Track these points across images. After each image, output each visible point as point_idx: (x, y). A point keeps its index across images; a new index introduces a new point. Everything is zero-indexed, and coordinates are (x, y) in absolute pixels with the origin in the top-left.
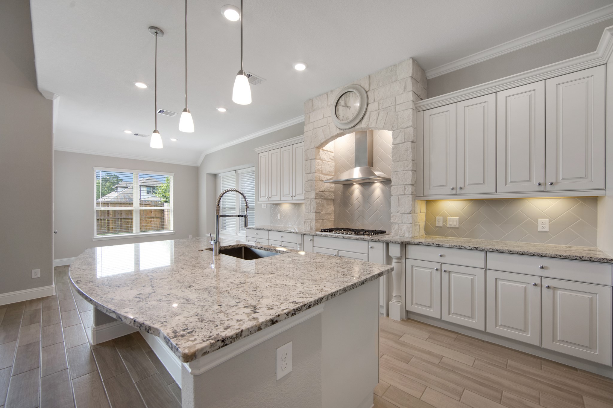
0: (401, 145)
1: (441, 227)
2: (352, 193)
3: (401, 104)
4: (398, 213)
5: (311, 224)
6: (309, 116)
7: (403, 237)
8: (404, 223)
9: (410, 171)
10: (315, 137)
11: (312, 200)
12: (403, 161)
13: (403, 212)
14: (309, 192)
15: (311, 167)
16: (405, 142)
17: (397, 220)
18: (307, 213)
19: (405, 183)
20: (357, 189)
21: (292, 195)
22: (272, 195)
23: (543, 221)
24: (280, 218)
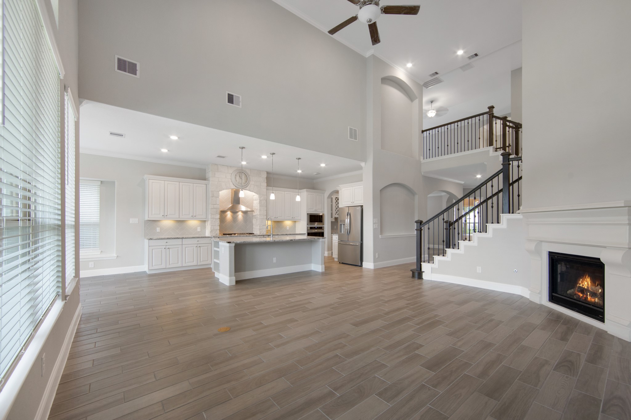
0: (262, 201)
2: (226, 216)
4: (262, 225)
5: (216, 232)
7: (263, 233)
8: (263, 228)
9: (266, 211)
10: (220, 185)
11: (217, 219)
12: (263, 206)
14: (214, 215)
15: (217, 201)
17: (261, 228)
18: (213, 226)
19: (264, 214)
20: (229, 214)
21: (192, 215)
22: (169, 214)
23: (288, 227)
24: (159, 231)
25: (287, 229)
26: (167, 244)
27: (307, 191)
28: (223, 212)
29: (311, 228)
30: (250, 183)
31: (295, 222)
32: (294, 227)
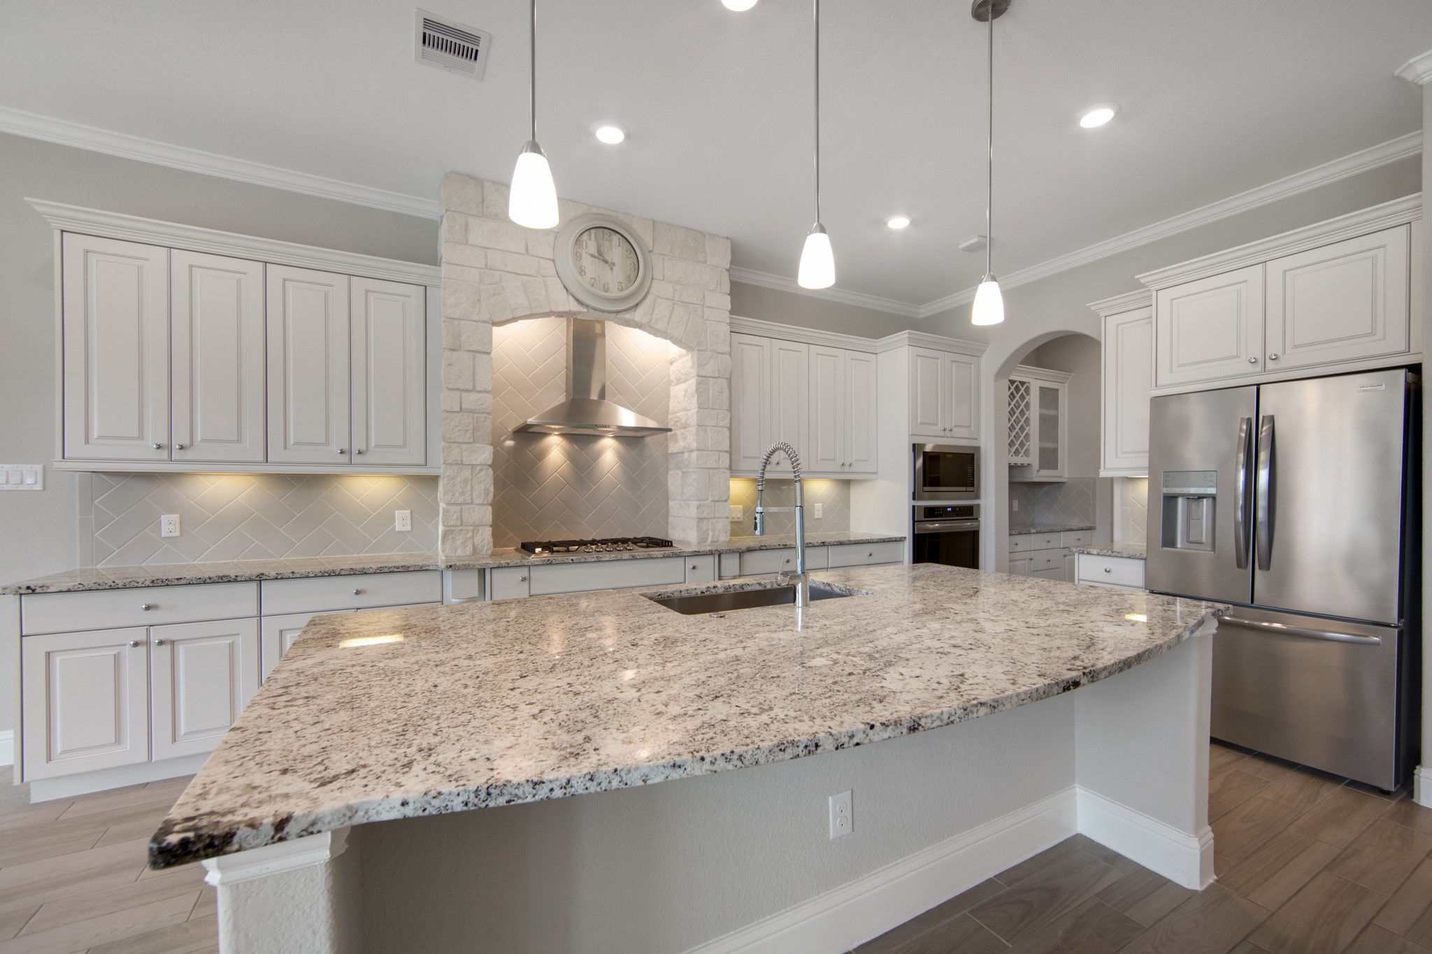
0: (712, 381)
1: (741, 522)
2: (541, 456)
3: (712, 308)
4: (707, 499)
5: (472, 537)
6: (467, 226)
7: (717, 542)
8: (718, 518)
9: (726, 429)
10: (494, 295)
11: (478, 468)
12: (714, 409)
13: (717, 498)
14: (464, 446)
15: (474, 373)
16: (719, 377)
17: (706, 512)
18: (459, 508)
19: (720, 449)
20: (555, 448)
21: (346, 447)
22: (199, 437)
23: (818, 506)
24: (177, 534)
25: (816, 517)
26: (153, 617)
27: (913, 343)
28: (528, 435)
29: (931, 513)
30: (652, 291)
31: (847, 483)
32: (842, 507)
